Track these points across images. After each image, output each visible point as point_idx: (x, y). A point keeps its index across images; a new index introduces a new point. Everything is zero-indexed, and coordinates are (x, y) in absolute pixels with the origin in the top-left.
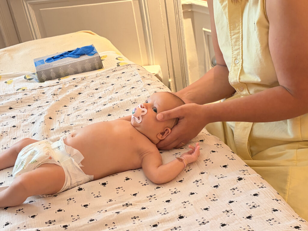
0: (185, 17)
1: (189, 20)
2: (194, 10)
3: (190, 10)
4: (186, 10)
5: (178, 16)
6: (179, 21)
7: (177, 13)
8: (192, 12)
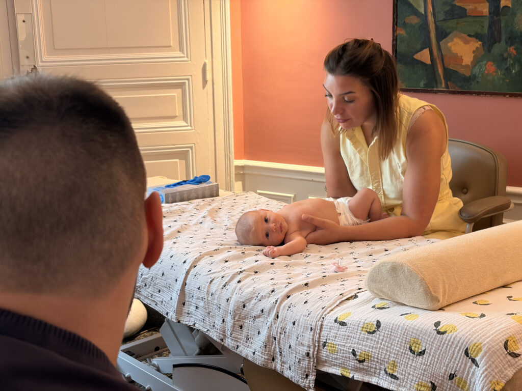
0: (236, 180)
1: (240, 183)
2: (246, 172)
3: (242, 172)
4: (237, 172)
5: (229, 178)
6: (230, 183)
7: (228, 174)
8: (244, 174)
